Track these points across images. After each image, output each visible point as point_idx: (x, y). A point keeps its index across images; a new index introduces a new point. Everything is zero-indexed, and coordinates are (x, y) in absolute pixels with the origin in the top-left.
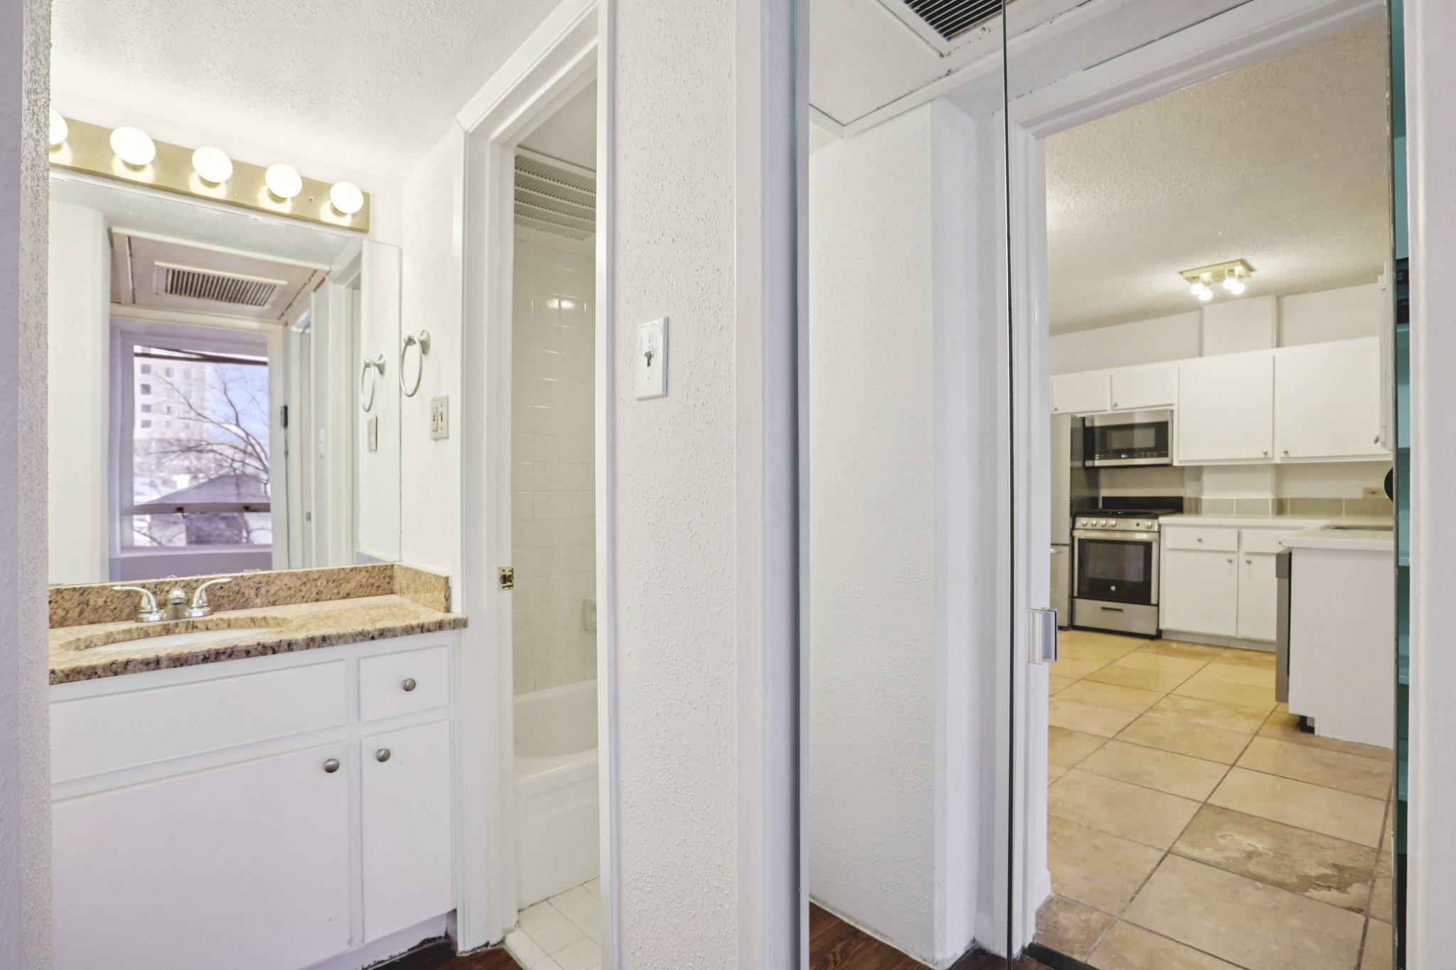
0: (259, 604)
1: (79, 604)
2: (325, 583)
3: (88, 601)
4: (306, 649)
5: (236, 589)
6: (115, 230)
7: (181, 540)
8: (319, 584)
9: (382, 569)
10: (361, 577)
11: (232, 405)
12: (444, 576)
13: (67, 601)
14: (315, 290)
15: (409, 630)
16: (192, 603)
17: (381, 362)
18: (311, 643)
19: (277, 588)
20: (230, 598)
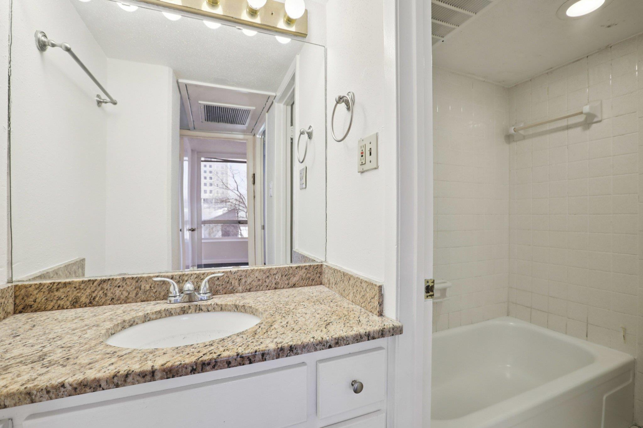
0: (241, 291)
1: (135, 288)
2: (280, 276)
3: (141, 286)
4: (277, 358)
5: (227, 280)
6: (180, 81)
7: (220, 234)
8: (277, 277)
9: (316, 267)
10: (302, 273)
11: (236, 182)
12: (378, 284)
13: (129, 286)
14: (267, 112)
15: (358, 338)
16: (200, 290)
17: (310, 131)
18: (281, 352)
19: (251, 279)
20: (224, 286)
